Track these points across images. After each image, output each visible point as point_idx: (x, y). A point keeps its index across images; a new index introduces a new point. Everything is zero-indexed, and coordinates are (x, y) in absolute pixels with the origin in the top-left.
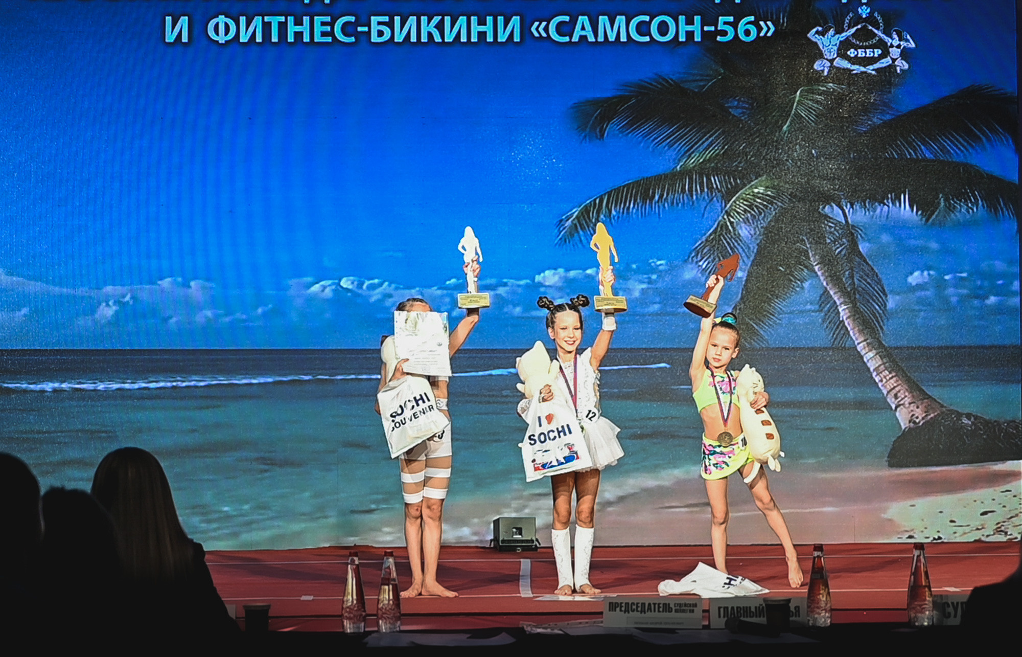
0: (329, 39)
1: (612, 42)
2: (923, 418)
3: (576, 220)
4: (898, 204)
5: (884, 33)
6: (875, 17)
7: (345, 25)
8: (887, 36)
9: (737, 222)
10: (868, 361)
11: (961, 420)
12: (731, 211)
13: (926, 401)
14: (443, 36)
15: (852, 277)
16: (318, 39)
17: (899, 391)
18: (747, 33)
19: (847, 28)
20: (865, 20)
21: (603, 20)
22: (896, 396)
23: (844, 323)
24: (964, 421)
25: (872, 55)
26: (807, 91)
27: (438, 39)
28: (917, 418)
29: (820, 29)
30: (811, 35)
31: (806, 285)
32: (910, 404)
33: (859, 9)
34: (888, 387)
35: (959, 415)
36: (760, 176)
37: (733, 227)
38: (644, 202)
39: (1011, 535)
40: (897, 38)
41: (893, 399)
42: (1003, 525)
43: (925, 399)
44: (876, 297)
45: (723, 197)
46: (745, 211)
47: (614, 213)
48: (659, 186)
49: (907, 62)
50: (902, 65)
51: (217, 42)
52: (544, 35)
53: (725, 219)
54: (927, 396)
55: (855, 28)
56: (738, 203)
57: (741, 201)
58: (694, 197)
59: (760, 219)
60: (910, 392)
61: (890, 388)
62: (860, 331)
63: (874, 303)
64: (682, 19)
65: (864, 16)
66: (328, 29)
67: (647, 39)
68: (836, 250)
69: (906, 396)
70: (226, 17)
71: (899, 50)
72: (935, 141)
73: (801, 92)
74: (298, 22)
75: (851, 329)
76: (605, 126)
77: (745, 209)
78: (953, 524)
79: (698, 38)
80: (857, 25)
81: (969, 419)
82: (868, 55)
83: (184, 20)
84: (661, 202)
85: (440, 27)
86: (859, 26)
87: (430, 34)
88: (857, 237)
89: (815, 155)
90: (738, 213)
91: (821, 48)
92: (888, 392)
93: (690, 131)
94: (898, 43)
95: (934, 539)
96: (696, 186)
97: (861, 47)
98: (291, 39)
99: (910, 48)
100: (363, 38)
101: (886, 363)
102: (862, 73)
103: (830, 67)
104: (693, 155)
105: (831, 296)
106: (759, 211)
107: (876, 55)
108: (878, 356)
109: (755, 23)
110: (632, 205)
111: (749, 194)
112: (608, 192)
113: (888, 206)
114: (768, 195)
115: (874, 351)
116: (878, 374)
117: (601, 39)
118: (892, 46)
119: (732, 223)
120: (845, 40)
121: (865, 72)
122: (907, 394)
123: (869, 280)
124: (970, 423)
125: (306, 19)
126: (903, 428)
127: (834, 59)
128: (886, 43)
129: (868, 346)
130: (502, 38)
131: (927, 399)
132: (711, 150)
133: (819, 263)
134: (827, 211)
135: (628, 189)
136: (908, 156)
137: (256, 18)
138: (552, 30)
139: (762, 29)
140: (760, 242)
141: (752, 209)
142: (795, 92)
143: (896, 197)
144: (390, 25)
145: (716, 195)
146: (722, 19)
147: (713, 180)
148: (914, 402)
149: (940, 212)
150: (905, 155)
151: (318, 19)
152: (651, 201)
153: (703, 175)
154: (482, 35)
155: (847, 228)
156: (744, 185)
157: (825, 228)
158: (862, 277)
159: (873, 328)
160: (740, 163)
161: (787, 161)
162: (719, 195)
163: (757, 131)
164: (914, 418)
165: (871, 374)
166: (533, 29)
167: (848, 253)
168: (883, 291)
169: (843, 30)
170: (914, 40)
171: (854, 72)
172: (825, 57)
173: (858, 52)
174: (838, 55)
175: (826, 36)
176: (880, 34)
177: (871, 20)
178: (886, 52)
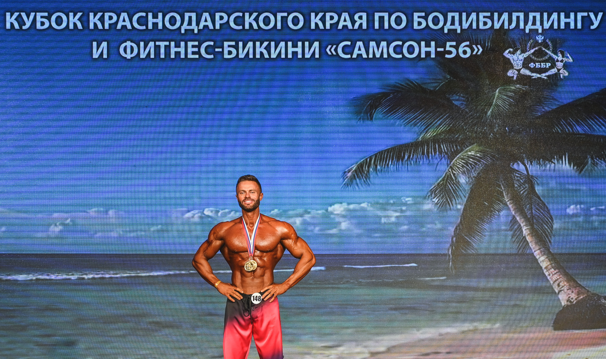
0: (197, 56)
1: (378, 58)
2: (576, 299)
3: (355, 172)
4: (561, 162)
5: (553, 52)
6: (547, 42)
7: (208, 46)
8: (555, 54)
9: (457, 174)
10: (541, 262)
11: (600, 300)
12: (453, 166)
13: (578, 288)
14: (269, 54)
15: (531, 209)
16: (190, 56)
17: (561, 282)
19: (528, 49)
20: (541, 44)
21: (373, 44)
22: (559, 285)
23: (526, 238)
24: (602, 301)
25: (545, 67)
26: (504, 90)
27: (266, 56)
28: (572, 299)
29: (511, 50)
30: (506, 54)
31: (502, 213)
32: (568, 290)
33: (537, 38)
34: (554, 279)
35: (599, 297)
36: (473, 144)
37: (455, 177)
38: (398, 161)
40: (561, 56)
41: (557, 287)
43: (577, 286)
44: (547, 222)
45: (448, 158)
46: (463, 166)
47: (379, 167)
48: (408, 150)
49: (568, 71)
50: (564, 73)
51: (126, 58)
52: (334, 53)
53: (450, 172)
54: (578, 285)
55: (534, 50)
56: (457, 161)
57: (460, 160)
58: (430, 157)
59: (473, 171)
60: (568, 282)
62: (536, 243)
63: (545, 226)
64: (423, 43)
65: (540, 42)
66: (196, 50)
67: (400, 56)
68: (521, 191)
69: (565, 285)
70: (131, 42)
71: (562, 64)
72: (585, 122)
73: (499, 90)
74: (178, 46)
75: (530, 242)
76: (373, 111)
77: (463, 165)
79: (433, 56)
80: (535, 48)
82: (542, 67)
83: (104, 44)
84: (409, 160)
85: (268, 48)
86: (537, 48)
87: (262, 54)
88: (535, 183)
89: (508, 131)
90: (458, 168)
91: (512, 62)
92: (554, 283)
93: (428, 115)
94: (561, 59)
96: (431, 151)
97: (537, 62)
98: (173, 56)
99: (569, 62)
100: (219, 57)
101: (553, 264)
102: (538, 78)
103: (518, 74)
104: (429, 131)
105: (517, 221)
106: (471, 166)
107: (547, 67)
108: (547, 259)
109: (470, 46)
110: (390, 163)
111: (465, 156)
112: (375, 154)
113: (555, 163)
114: (477, 156)
115: (545, 256)
116: (547, 271)
117: (371, 56)
118: (558, 61)
119: (454, 174)
120: (528, 56)
121: (540, 78)
122: (565, 283)
123: (542, 211)
125: (183, 44)
126: (563, 304)
127: (520, 70)
128: (554, 59)
129: (541, 253)
130: (308, 56)
131: (579, 286)
132: (441, 128)
133: (510, 200)
134: (515, 167)
135: (388, 152)
136: (568, 132)
137: (151, 43)
138: (340, 51)
139: (474, 50)
140: (472, 186)
141: (468, 165)
142: (496, 91)
143: (560, 158)
144: (236, 47)
145: (444, 156)
146: (448, 44)
147: (442, 147)
148: (570, 289)
149: (588, 167)
150: (565, 131)
151: (190, 44)
152: (402, 160)
153: (436, 143)
154: (295, 54)
155: (528, 177)
156: (462, 150)
157: (514, 177)
158: (537, 209)
159: (544, 241)
160: (459, 136)
161: (490, 134)
162: (446, 156)
163: (471, 115)
164: (570, 299)
165: (543, 271)
166: (328, 50)
167: (528, 193)
168: (551, 218)
169: (526, 52)
170: (572, 57)
171: (533, 77)
172: (515, 68)
173: (536, 65)
174: (523, 67)
175: (515, 55)
176: (550, 53)
177: (544, 44)
178: (553, 66)
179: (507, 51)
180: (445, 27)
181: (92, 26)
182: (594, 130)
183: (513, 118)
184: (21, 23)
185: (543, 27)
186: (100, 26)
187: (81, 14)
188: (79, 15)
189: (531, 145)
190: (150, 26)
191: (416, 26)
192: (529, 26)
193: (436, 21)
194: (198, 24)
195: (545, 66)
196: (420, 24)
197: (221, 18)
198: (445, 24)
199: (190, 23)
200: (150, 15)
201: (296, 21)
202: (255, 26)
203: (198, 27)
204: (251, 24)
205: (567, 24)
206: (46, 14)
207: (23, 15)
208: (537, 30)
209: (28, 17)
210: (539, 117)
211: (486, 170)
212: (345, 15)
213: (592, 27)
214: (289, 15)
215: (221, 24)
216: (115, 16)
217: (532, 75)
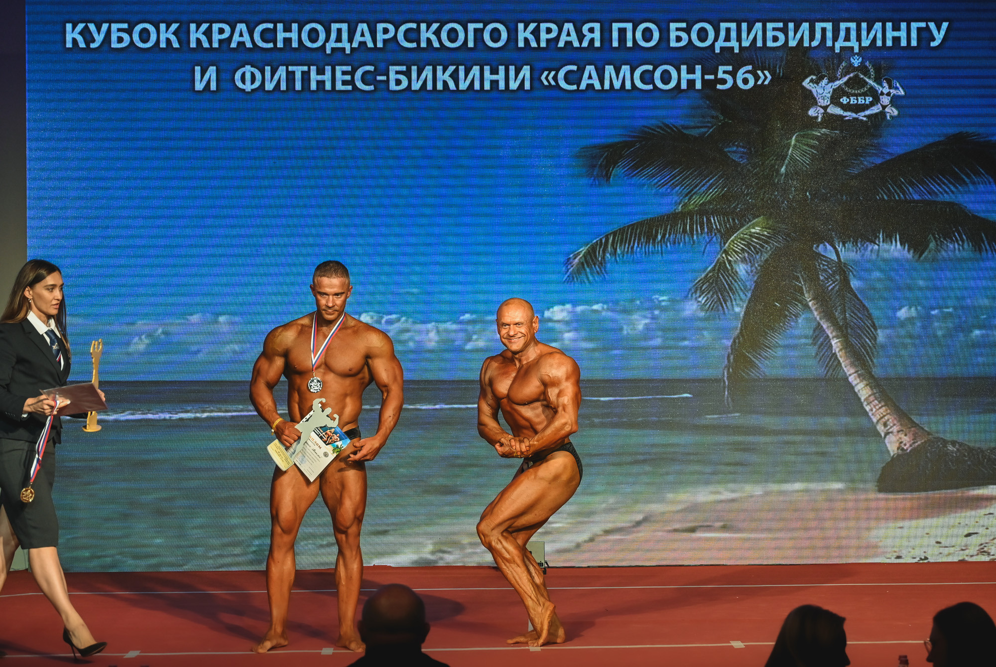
0: (349, 88)
1: (617, 90)
2: (911, 446)
3: (583, 258)
4: (889, 243)
5: (875, 81)
6: (866, 67)
7: (365, 73)
8: (878, 84)
9: (734, 261)
10: (859, 391)
11: (947, 447)
12: (729, 249)
13: (913, 429)
14: (457, 84)
15: (844, 312)
16: (339, 86)
17: (888, 420)
18: (746, 81)
19: (839, 77)
20: (858, 69)
21: (609, 70)
22: (885, 425)
23: (837, 355)
24: (949, 448)
26: (803, 136)
27: (452, 85)
28: (905, 445)
29: (814, 77)
30: (806, 83)
31: (801, 319)
32: (898, 432)
33: (852, 59)
34: (878, 415)
35: (945, 442)
36: (758, 216)
37: (730, 265)
38: (647, 242)
39: (993, 555)
40: (887, 87)
41: (883, 428)
42: (985, 546)
43: (912, 427)
44: (867, 331)
45: (722, 236)
46: (742, 250)
47: (619, 251)
48: (662, 226)
49: (897, 109)
50: (892, 112)
51: (244, 90)
52: (553, 83)
53: (723, 258)
54: (914, 425)
55: (848, 77)
56: (735, 242)
57: (739, 240)
58: (695, 237)
59: (757, 258)
60: (899, 421)
61: (879, 417)
62: (852, 364)
63: (865, 337)
64: (684, 68)
65: (856, 65)
66: (348, 78)
67: (650, 87)
68: (828, 287)
69: (894, 425)
70: (252, 67)
71: (889, 98)
72: (922, 183)
73: (796, 137)
74: (320, 72)
75: (843, 362)
76: (611, 169)
77: (742, 248)
78: (939, 545)
79: (698, 86)
80: (849, 74)
81: (954, 446)
82: (859, 102)
83: (212, 69)
84: (664, 242)
85: (455, 76)
86: (852, 75)
87: (445, 83)
88: (849, 274)
89: (809, 197)
90: (736, 252)
91: (815, 95)
92: (878, 421)
93: (691, 174)
94: (888, 90)
95: (921, 559)
96: (697, 227)
97: (852, 96)
98: (313, 86)
99: (899, 96)
101: (876, 393)
102: (855, 119)
103: (824, 113)
104: (694, 197)
105: (824, 331)
106: (756, 251)
107: (867, 102)
108: (868, 387)
109: (753, 73)
110: (636, 245)
111: (745, 234)
112: (614, 233)
114: (763, 235)
115: (865, 382)
116: (868, 404)
117: (607, 86)
118: (882, 94)
119: (730, 262)
120: (839, 87)
121: (857, 119)
122: (895, 422)
123: (861, 317)
124: (955, 450)
125: (328, 69)
126: (892, 454)
127: (827, 107)
128: (877, 91)
129: (859, 377)
130: (514, 86)
131: (915, 427)
132: (711, 193)
133: (813, 299)
134: (821, 250)
135: (632, 229)
136: (897, 198)
137: (281, 68)
138: (561, 78)
139: (759, 77)
140: (758, 279)
141: (750, 248)
142: (791, 138)
143: (886, 237)
144: (408, 74)
145: (715, 234)
146: (721, 69)
147: (713, 221)
148: (902, 431)
149: (931, 249)
150: (894, 197)
151: (339, 69)
152: (654, 240)
153: (703, 216)
154: (494, 83)
155: (839, 266)
156: (742, 226)
157: (819, 266)
158: (853, 312)
159: (863, 360)
160: (738, 205)
161: (783, 202)
162: (718, 235)
163: (756, 174)
164: (902, 445)
165: (862, 404)
166: (543, 77)
167: (840, 290)
168: (874, 326)
169: (836, 79)
170: (903, 88)
171: (847, 118)
172: (819, 104)
173: (850, 99)
174: (832, 103)
175: (820, 85)
176: (871, 82)
177: (863, 69)
178: (876, 100)
179: (808, 80)
180: (716, 44)
181: (193, 45)
182: (935, 194)
183: (817, 178)
185: (860, 44)
186: (205, 44)
187: (177, 25)
188: (174, 26)
189: (844, 216)
190: (280, 45)
191: (673, 44)
192: (840, 43)
193: (703, 35)
194: (351, 40)
195: (863, 102)
196: (679, 39)
197: (386, 31)
198: (716, 39)
199: (339, 39)
200: (280, 26)
201: (495, 35)
202: (436, 45)
203: (351, 45)
204: (429, 41)
205: (896, 40)
206: (125, 26)
207: (92, 27)
208: (852, 48)
209: (99, 30)
210: (855, 177)
211: (777, 254)
212: (569, 27)
213: (933, 44)
214: (485, 26)
215: (385, 41)
216: (227, 28)
217: (846, 114)
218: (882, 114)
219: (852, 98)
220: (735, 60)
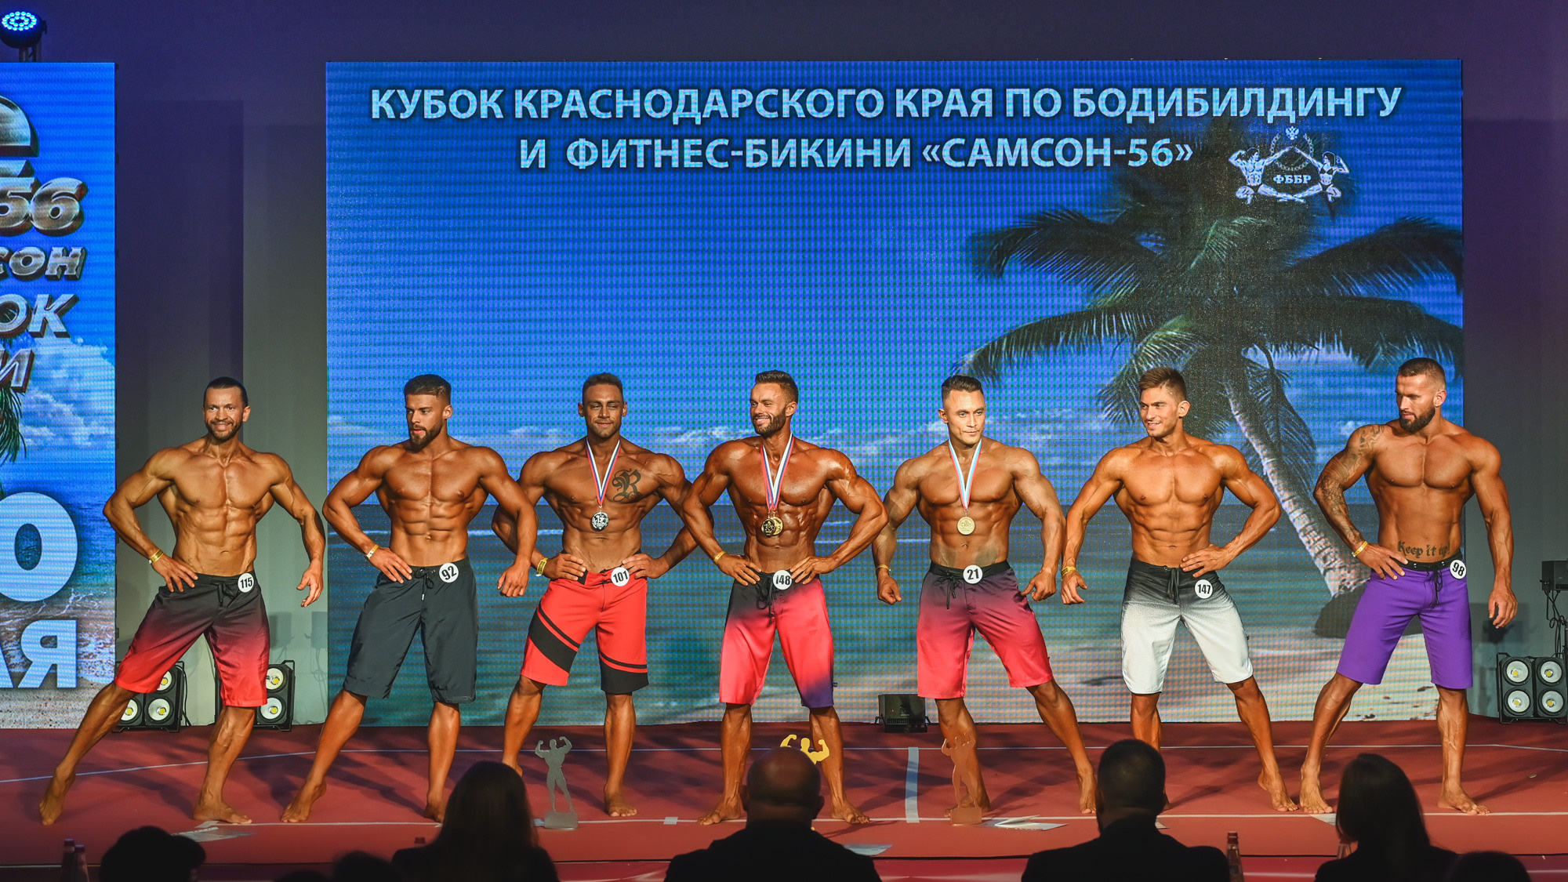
0: (699, 164)
1: (1012, 167)
2: (1354, 584)
4: (1330, 348)
5: (1314, 157)
6: (1305, 140)
7: (718, 147)
8: (1318, 160)
10: (1294, 519)
12: (1140, 354)
14: (825, 160)
15: (1277, 427)
16: (687, 164)
17: (1328, 554)
19: (1272, 152)
20: (1294, 143)
21: (1003, 143)
22: (1325, 560)
26: (1225, 224)
27: (820, 163)
28: (1348, 583)
29: (1243, 152)
30: (1232, 160)
32: (1340, 568)
33: (1287, 131)
34: (1316, 549)
36: (1175, 316)
38: (1047, 346)
40: (1329, 163)
41: (1322, 563)
44: (1304, 450)
45: (1134, 337)
47: (1014, 357)
48: (1064, 327)
49: (1340, 190)
50: (1334, 193)
51: (578, 167)
52: (937, 159)
53: (1132, 363)
55: (1282, 152)
56: (1148, 346)
57: (1152, 344)
58: (1103, 339)
60: (1340, 556)
61: (1318, 551)
62: (1287, 488)
63: (1301, 458)
64: (1090, 141)
65: (1292, 138)
66: (699, 153)
67: (1050, 164)
68: (1259, 397)
69: (1336, 559)
70: (587, 140)
71: (1331, 176)
72: (1371, 277)
73: (1216, 225)
74: (666, 146)
76: (1005, 260)
77: (1155, 353)
79: (1107, 163)
80: (1284, 148)
82: (1296, 182)
83: (541, 144)
84: (1066, 346)
85: (822, 150)
86: (1287, 150)
87: (811, 159)
88: (1283, 383)
89: (1237, 292)
90: (1147, 357)
91: (1244, 173)
92: (1317, 555)
93: (1098, 265)
94: (1330, 168)
96: (1105, 328)
97: (1288, 174)
98: (658, 164)
99: (1343, 174)
100: (737, 165)
101: (1315, 523)
102: (1290, 201)
103: (1254, 195)
105: (1254, 449)
106: (1171, 356)
107: (1305, 182)
108: (1305, 515)
109: (1171, 147)
110: (1034, 351)
111: (1161, 338)
112: (1007, 335)
113: (1319, 350)
114: (1181, 339)
115: (1301, 510)
116: (1305, 535)
117: (1000, 164)
118: (1323, 171)
120: (1272, 164)
121: (1293, 201)
123: (1296, 432)
125: (675, 142)
126: (1332, 594)
127: (1258, 186)
128: (1316, 169)
129: (1294, 504)
130: (891, 163)
132: (1120, 289)
133: (1241, 413)
134: (1250, 355)
135: (1030, 331)
136: (1342, 295)
137: (620, 141)
138: (946, 153)
139: (1179, 153)
141: (1164, 354)
142: (1211, 225)
143: (1327, 340)
144: (767, 148)
145: (1126, 335)
146: (1134, 142)
147: (1123, 321)
148: (1344, 566)
149: (1379, 356)
150: (1337, 292)
151: (687, 143)
152: (1055, 345)
153: (1112, 314)
154: (869, 159)
155: (1272, 374)
156: (1157, 327)
157: (1248, 373)
158: (1288, 428)
159: (1298, 482)
161: (1206, 299)
162: (1129, 337)
164: (1345, 583)
165: (1297, 535)
166: (925, 153)
167: (1272, 401)
168: (1312, 443)
169: (1269, 155)
170: (1347, 165)
171: (1280, 200)
172: (1249, 184)
173: (1285, 178)
174: (1263, 182)
175: (1250, 161)
176: (1309, 158)
177: (1300, 142)
178: (1315, 180)
179: (1236, 155)
180: (1128, 113)
181: (519, 114)
182: (1387, 293)
183: (1245, 270)
184: (399, 107)
185: (1297, 114)
186: (533, 114)
187: (500, 91)
188: (497, 94)
189: (1277, 315)
190: (620, 114)
191: (1077, 113)
192: (1274, 112)
193: (1112, 102)
194: (701, 110)
195: (1301, 181)
196: (1084, 107)
197: (742, 98)
198: (1128, 108)
199: (687, 108)
200: (620, 94)
201: (870, 103)
202: (801, 114)
203: (702, 115)
204: (792, 109)
205: (1340, 109)
206: (441, 93)
207: (402, 94)
208: (1288, 118)
209: (410, 98)
210: (1291, 269)
212: (955, 93)
213: (1383, 114)
214: (858, 92)
215: (741, 110)
216: (558, 96)
217: (1279, 195)
218: (1323, 194)
219: (1287, 177)
220: (1151, 132)
